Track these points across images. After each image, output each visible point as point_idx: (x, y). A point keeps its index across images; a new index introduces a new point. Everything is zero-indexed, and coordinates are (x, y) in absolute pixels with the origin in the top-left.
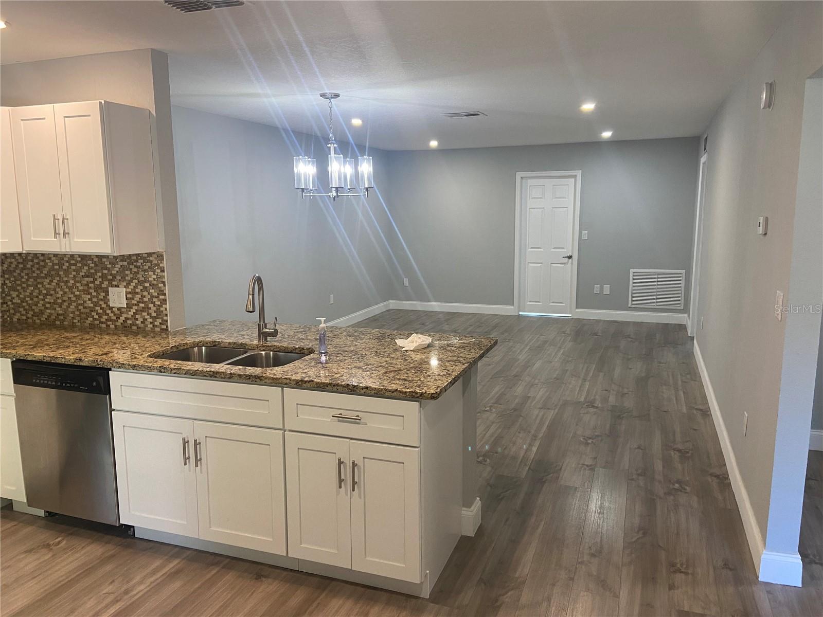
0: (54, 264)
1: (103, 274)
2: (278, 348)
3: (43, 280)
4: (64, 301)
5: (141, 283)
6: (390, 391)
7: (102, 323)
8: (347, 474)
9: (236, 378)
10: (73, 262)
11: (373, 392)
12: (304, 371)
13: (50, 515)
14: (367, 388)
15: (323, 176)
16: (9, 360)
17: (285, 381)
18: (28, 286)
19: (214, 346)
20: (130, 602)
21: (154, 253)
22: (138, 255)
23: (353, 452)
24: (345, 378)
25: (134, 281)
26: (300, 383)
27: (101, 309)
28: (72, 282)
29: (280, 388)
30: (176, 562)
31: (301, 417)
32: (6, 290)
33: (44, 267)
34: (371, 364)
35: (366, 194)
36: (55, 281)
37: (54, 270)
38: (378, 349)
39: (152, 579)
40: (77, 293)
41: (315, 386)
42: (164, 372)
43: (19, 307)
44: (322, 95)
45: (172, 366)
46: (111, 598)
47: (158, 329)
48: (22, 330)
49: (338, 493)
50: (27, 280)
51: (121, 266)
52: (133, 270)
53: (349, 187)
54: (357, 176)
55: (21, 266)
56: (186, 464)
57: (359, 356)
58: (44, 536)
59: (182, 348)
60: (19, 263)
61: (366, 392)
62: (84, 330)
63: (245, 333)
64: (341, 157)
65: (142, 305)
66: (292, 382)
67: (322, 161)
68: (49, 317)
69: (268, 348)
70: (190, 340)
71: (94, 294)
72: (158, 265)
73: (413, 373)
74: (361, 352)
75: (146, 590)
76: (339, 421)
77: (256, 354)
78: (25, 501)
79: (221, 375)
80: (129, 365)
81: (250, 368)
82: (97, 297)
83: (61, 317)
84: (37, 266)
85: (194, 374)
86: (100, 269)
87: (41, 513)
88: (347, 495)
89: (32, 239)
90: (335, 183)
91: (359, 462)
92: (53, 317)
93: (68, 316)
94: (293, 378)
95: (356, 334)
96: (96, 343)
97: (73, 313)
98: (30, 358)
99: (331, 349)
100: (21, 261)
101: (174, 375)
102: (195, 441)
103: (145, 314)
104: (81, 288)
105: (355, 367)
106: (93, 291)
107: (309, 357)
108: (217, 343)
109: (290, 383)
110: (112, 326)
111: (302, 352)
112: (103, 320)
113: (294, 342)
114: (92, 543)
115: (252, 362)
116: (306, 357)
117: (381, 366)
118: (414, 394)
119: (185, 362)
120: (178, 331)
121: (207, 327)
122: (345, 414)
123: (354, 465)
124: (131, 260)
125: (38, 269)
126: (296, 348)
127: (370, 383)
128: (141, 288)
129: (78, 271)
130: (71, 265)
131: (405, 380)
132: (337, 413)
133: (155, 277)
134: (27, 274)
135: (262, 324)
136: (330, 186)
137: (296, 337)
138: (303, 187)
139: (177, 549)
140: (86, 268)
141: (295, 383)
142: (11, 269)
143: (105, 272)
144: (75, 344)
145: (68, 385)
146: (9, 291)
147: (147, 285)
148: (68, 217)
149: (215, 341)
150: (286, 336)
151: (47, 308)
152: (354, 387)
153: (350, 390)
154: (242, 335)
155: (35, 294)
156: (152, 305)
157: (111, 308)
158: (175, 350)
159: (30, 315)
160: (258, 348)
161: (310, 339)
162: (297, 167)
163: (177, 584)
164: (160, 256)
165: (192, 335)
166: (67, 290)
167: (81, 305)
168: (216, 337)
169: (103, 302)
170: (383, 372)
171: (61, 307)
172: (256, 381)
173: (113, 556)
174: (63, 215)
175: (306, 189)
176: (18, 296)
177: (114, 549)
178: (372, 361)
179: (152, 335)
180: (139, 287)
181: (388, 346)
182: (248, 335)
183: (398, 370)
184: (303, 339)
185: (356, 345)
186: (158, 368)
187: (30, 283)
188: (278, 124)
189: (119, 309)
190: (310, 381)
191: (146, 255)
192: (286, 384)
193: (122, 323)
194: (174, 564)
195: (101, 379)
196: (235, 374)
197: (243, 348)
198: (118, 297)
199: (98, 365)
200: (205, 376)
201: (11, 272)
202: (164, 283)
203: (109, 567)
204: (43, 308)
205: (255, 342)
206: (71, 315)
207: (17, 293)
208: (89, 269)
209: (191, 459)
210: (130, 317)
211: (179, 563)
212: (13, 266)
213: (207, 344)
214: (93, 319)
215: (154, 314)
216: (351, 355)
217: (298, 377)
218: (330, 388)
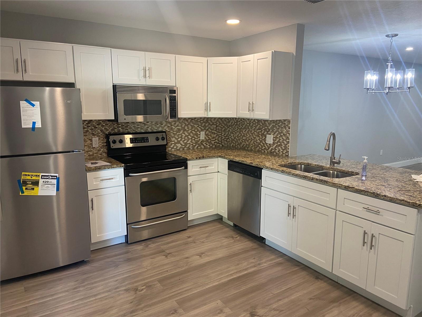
0: (247, 123)
1: (265, 128)
2: (340, 170)
3: (242, 130)
4: (249, 139)
5: (280, 133)
6: (399, 200)
7: (262, 150)
8: (368, 240)
9: (315, 180)
10: (254, 123)
11: (389, 199)
12: (350, 182)
13: (235, 226)
14: (385, 196)
15: (382, 81)
16: (227, 160)
17: (339, 185)
18: (237, 132)
19: (308, 165)
20: (260, 269)
21: (287, 120)
22: (280, 120)
23: (373, 229)
24: (374, 189)
25: (277, 132)
26: (347, 188)
27: (263, 144)
28: (253, 131)
29: (336, 189)
30: (281, 259)
31: (346, 205)
32: (230, 133)
33: (244, 124)
34: (391, 185)
35: (408, 91)
36: (247, 131)
37: (247, 126)
38: (398, 178)
39: (270, 263)
40: (254, 136)
41: (355, 190)
42: (283, 173)
43: (233, 140)
44: (387, 36)
45: (287, 171)
46: (252, 265)
47: (284, 155)
48: (233, 150)
49: (362, 249)
50: (237, 130)
51: (273, 125)
52: (277, 127)
53: (398, 87)
54: (403, 81)
55: (236, 124)
56: (289, 216)
57: (385, 180)
58: (232, 233)
59: (293, 164)
60: (235, 122)
61: (385, 198)
62: (255, 152)
63: (324, 161)
64: (394, 70)
65: (279, 143)
66: (343, 186)
67: (382, 73)
68: (243, 145)
69: (334, 170)
70: (297, 161)
71: (261, 137)
72: (287, 125)
73: (417, 194)
74: (387, 178)
75: (266, 266)
76: (367, 211)
77: (328, 172)
78: (227, 217)
79: (308, 177)
80: (270, 168)
81: (322, 177)
82: (262, 138)
83: (248, 146)
84: (241, 124)
85: (297, 176)
86: (264, 126)
87: (232, 224)
88: (367, 251)
89: (241, 112)
90: (388, 84)
91: (376, 235)
92: (245, 146)
93: (250, 146)
94: (344, 184)
95: (387, 169)
96: (259, 158)
97: (252, 144)
98: (234, 161)
99: (369, 174)
100: (236, 121)
101: (288, 175)
102: (294, 206)
103: (280, 147)
104: (256, 134)
105: (381, 185)
106: (261, 135)
107: (355, 176)
108: (309, 164)
109: (342, 187)
110: (266, 152)
111: (352, 174)
112: (263, 149)
113: (349, 168)
114: (249, 241)
115: (325, 175)
116: (353, 176)
117: (397, 187)
118: (414, 204)
119: (293, 170)
120: (293, 157)
121: (306, 157)
122: (371, 208)
123: (373, 236)
124: (277, 123)
125: (241, 125)
126: (349, 172)
127: (388, 194)
128: (280, 135)
129: (256, 127)
130: (253, 124)
131: (411, 196)
132: (366, 206)
133: (286, 131)
134: (237, 127)
135: (333, 157)
136: (385, 87)
137: (351, 166)
138: (368, 88)
139: (282, 254)
140: (259, 125)
141: (344, 187)
142: (232, 125)
143: (266, 127)
144: (251, 157)
145: (247, 173)
146: (230, 134)
147: (282, 134)
148: (254, 103)
149: (309, 163)
150: (345, 165)
151: (243, 142)
152: (377, 195)
153: (375, 196)
154: (322, 162)
155: (239, 136)
156: (283, 144)
157: (266, 144)
158: (290, 164)
159: (236, 144)
160: (329, 169)
161: (358, 168)
162: (366, 77)
163: (279, 268)
164: (289, 121)
165: (298, 159)
166: (251, 135)
167: (255, 141)
168: (310, 161)
169: (264, 141)
170: (398, 190)
171: (248, 142)
172: (324, 183)
173: (255, 249)
174: (252, 102)
175: (370, 89)
176: (233, 136)
177: (256, 246)
178: (393, 183)
179: (281, 157)
180: (279, 135)
181: (406, 177)
182: (325, 162)
183: (408, 191)
184: (354, 168)
185: (385, 175)
186: (281, 171)
187: (238, 131)
188: (358, 54)
189: (270, 144)
190: (352, 187)
191: (283, 121)
192: (339, 187)
193: (270, 151)
194: (280, 260)
195: (259, 172)
196: (315, 178)
197: (322, 168)
198: (270, 139)
199: (258, 166)
200: (301, 177)
201: (232, 126)
202: (289, 134)
203: (254, 252)
204: (241, 142)
205: (328, 166)
206: (251, 146)
207: (233, 135)
208: (260, 126)
209: (291, 214)
210: (274, 148)
211: (282, 260)
212: (233, 123)
213: (305, 164)
214: (259, 148)
215: (283, 148)
216: (381, 179)
217: (347, 185)
218: (363, 193)
